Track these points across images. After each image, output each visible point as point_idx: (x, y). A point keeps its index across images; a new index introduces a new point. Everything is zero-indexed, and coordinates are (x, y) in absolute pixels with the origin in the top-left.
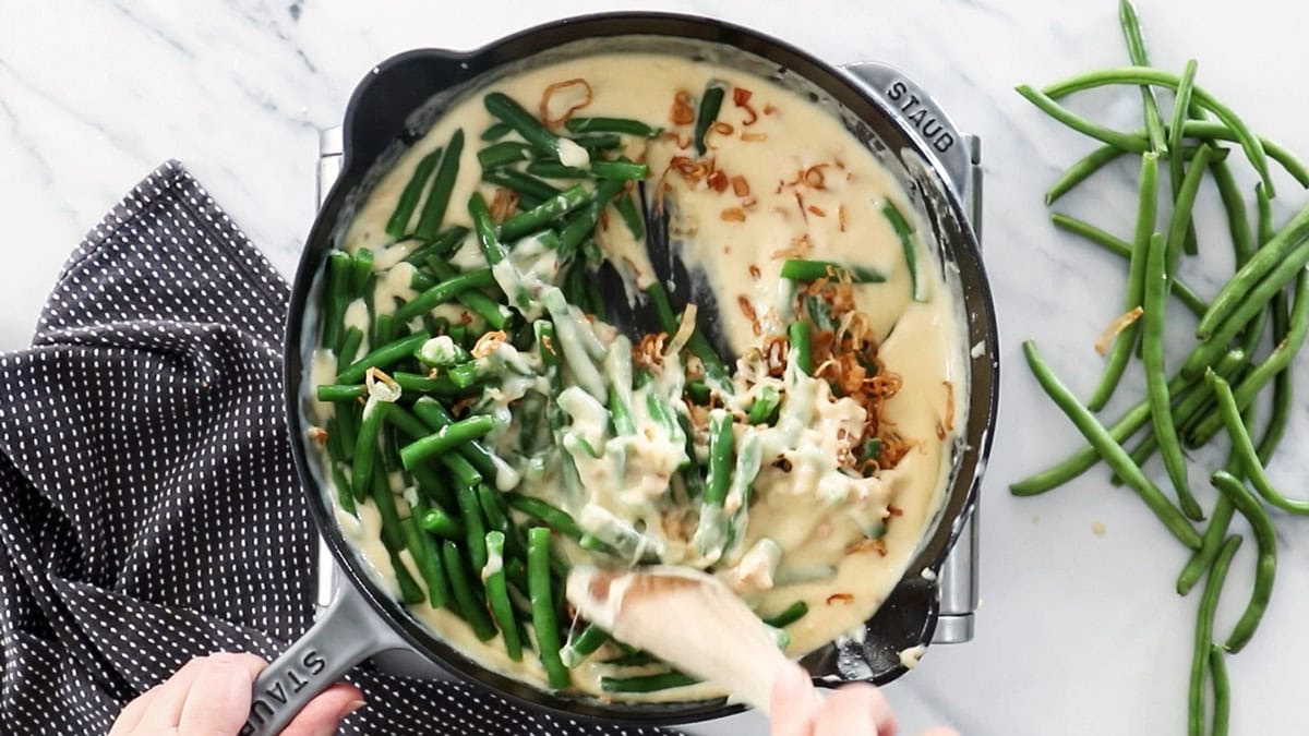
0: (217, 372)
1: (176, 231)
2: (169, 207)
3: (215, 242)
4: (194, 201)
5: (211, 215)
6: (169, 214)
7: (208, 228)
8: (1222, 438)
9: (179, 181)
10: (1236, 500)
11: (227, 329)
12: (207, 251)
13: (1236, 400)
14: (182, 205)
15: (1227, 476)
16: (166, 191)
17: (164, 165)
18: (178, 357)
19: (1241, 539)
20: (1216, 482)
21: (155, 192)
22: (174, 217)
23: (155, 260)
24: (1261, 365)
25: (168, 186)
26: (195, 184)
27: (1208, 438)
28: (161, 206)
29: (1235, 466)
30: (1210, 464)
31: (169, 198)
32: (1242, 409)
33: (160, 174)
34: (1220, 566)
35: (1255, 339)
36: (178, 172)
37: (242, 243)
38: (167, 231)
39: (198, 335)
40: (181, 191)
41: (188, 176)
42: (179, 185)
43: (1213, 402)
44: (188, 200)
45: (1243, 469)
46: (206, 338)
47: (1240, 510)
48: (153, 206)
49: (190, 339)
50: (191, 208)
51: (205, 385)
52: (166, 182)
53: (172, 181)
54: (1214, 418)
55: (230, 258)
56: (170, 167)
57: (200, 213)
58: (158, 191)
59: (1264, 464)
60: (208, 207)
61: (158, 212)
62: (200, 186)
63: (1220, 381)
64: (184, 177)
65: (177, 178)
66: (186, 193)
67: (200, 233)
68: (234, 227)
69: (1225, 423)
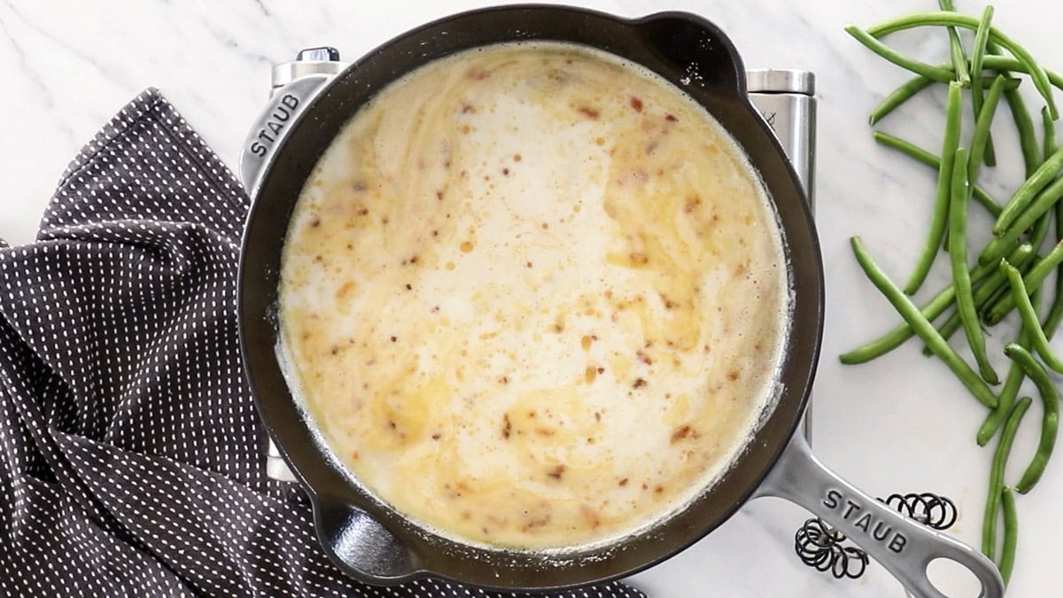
0: (189, 262)
1: (154, 146)
2: (149, 126)
3: (187, 155)
4: (169, 122)
5: (184, 134)
6: (149, 132)
7: (181, 144)
8: (1014, 317)
9: (157, 105)
10: (1025, 368)
11: (197, 227)
12: (180, 162)
13: (1025, 284)
14: (159, 124)
15: (1018, 347)
16: (146, 113)
17: (145, 92)
18: (156, 250)
19: (1031, 401)
20: (1009, 353)
21: (138, 114)
22: (153, 135)
23: (138, 170)
24: (1046, 256)
25: (148, 109)
26: (170, 107)
27: (1003, 317)
28: (142, 126)
29: (1025, 340)
30: (1004, 338)
31: (149, 119)
32: (1031, 292)
33: (141, 100)
34: (1013, 422)
35: (1041, 235)
36: (157, 98)
37: (209, 156)
38: (147, 146)
39: (173, 232)
40: (159, 113)
41: (164, 101)
42: (157, 109)
43: (1007, 287)
44: (165, 121)
45: (1031, 342)
46: (179, 234)
47: (1029, 376)
48: (135, 125)
49: (166, 235)
50: (167, 128)
51: (179, 273)
52: (147, 106)
53: (152, 105)
54: (1007, 301)
55: (199, 168)
56: (150, 94)
57: (174, 131)
58: (140, 114)
59: (1048, 338)
60: (181, 127)
61: (140, 130)
62: (174, 109)
63: (1013, 270)
64: (161, 102)
65: (156, 102)
66: (163, 115)
67: (175, 148)
68: (202, 143)
69: (1016, 305)
